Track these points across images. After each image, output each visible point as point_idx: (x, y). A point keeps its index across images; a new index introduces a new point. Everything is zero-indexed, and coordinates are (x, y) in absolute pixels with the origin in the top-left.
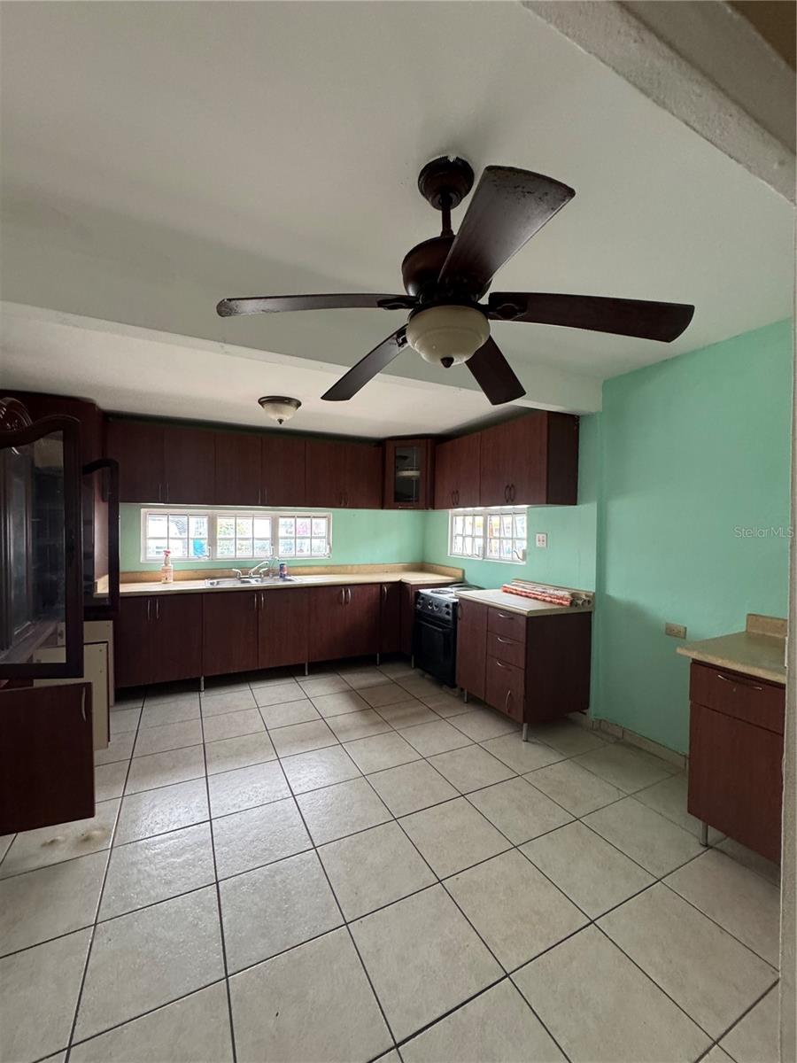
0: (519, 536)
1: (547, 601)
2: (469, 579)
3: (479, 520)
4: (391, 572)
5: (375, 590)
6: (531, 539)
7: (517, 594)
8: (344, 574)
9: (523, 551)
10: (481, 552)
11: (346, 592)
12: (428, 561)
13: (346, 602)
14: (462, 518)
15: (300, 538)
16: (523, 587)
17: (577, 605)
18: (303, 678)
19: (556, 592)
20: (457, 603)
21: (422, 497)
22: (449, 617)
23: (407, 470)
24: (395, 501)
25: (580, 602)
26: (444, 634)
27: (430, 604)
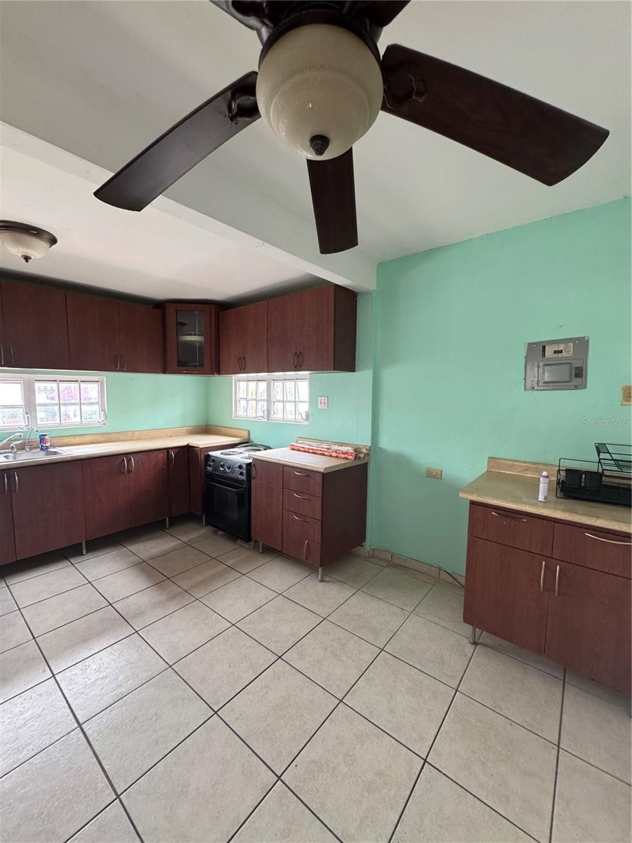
0: (301, 400)
1: (333, 457)
2: (255, 438)
3: (263, 386)
4: (176, 436)
5: (161, 455)
6: (312, 401)
7: (305, 451)
8: (123, 441)
9: (306, 412)
10: (266, 414)
11: (129, 461)
12: (212, 423)
13: (130, 472)
14: (245, 383)
15: (65, 404)
16: (309, 445)
17: (359, 458)
18: (80, 559)
19: (340, 448)
20: (251, 463)
21: (207, 362)
22: (243, 478)
23: (191, 335)
24: (179, 366)
25: (362, 456)
26: (238, 494)
27: (221, 466)
